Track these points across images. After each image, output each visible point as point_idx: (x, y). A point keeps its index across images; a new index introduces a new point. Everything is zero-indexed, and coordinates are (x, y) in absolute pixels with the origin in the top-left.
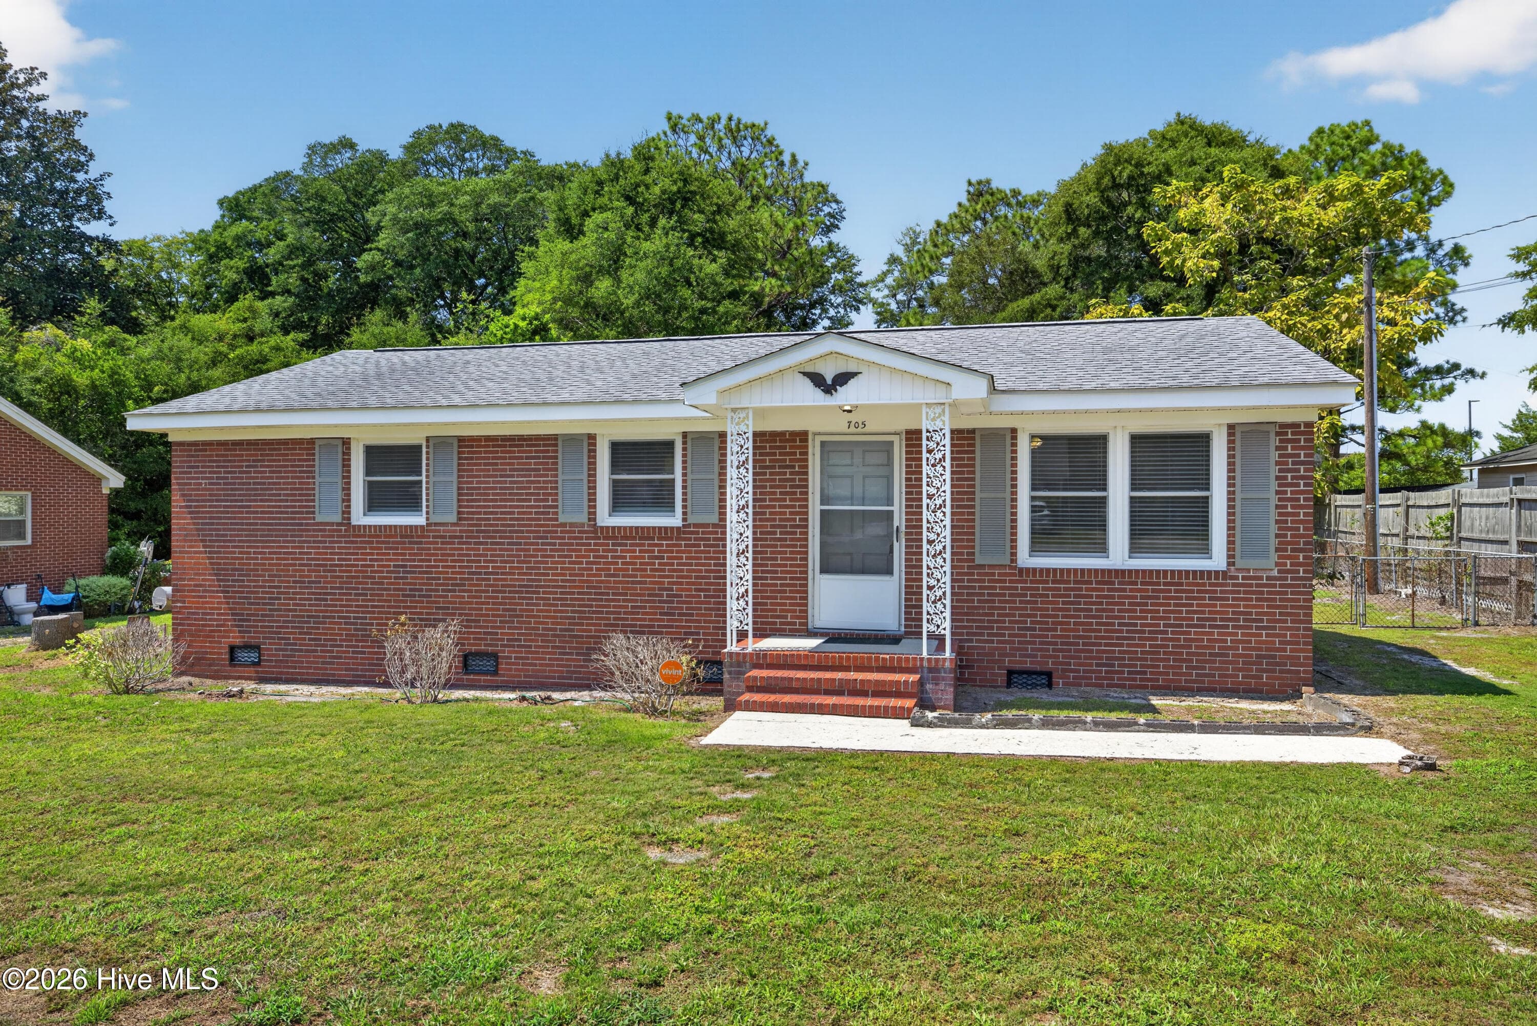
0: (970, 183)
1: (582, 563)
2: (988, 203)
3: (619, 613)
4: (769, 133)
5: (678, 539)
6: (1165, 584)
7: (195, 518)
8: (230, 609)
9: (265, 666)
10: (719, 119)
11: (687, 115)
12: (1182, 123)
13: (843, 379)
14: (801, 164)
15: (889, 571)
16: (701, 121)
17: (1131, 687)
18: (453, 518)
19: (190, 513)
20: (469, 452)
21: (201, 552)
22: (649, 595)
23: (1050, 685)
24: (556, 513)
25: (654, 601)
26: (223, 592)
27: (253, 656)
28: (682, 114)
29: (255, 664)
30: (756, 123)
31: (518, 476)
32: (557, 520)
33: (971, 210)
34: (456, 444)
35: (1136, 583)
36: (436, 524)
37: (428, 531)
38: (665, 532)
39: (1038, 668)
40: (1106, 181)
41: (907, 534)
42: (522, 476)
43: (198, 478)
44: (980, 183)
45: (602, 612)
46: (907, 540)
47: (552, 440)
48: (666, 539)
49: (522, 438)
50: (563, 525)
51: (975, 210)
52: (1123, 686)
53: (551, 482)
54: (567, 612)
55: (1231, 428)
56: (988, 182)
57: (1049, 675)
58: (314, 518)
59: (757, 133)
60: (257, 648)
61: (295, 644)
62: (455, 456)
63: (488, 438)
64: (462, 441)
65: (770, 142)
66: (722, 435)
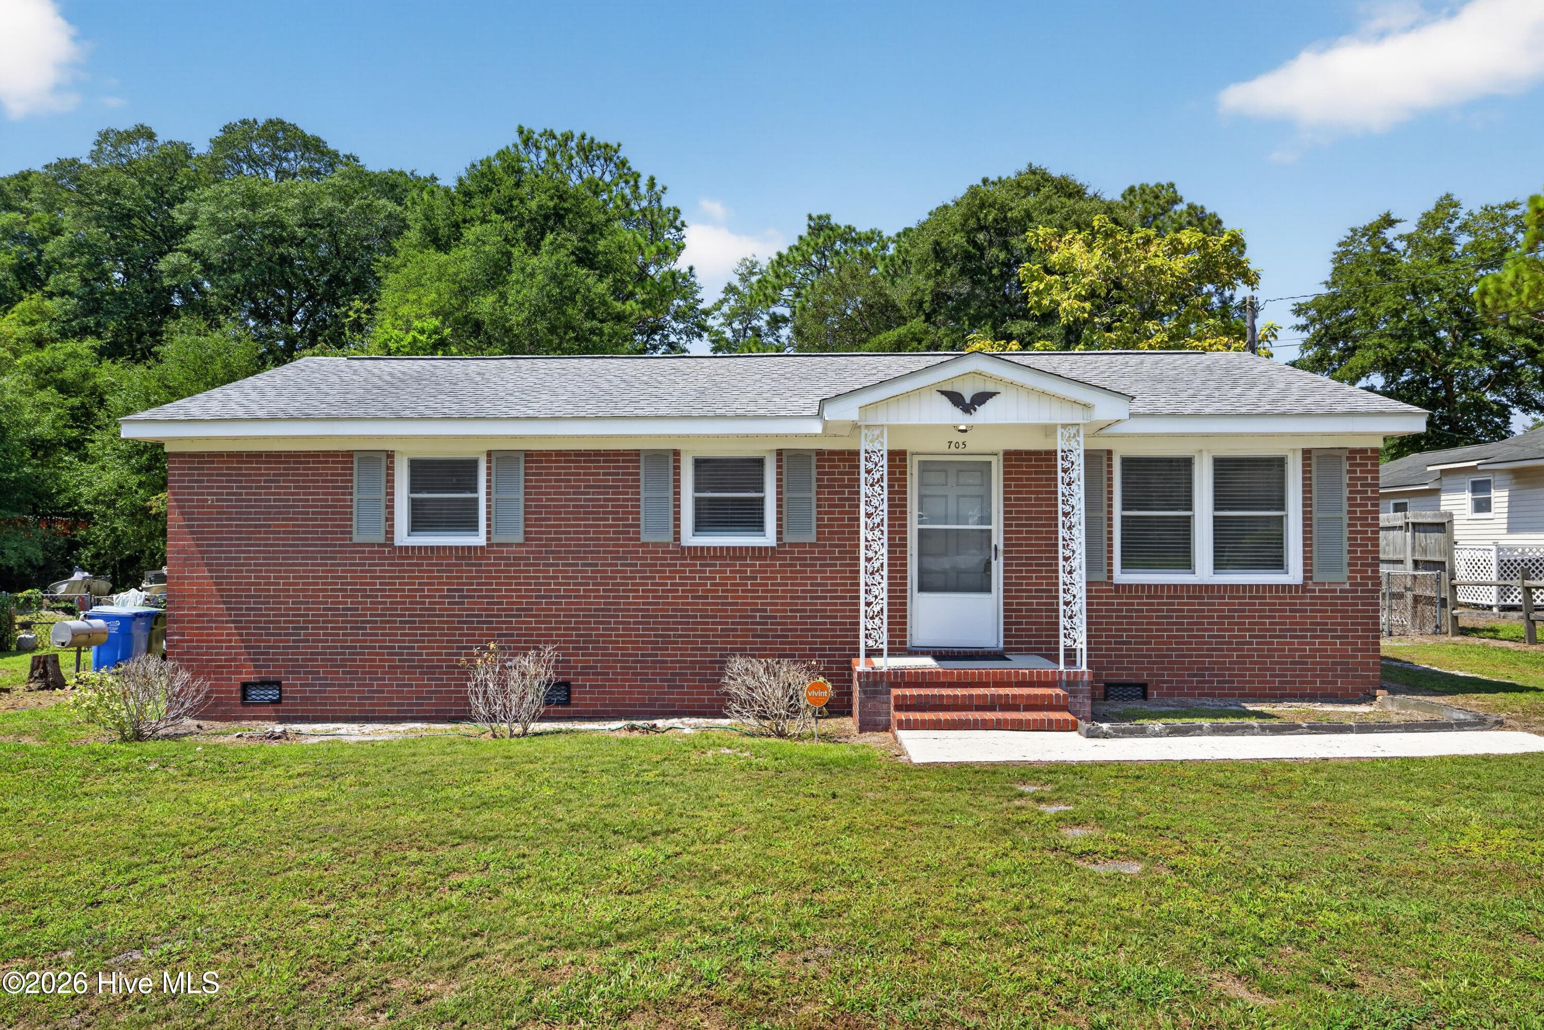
0: (810, 218)
1: (666, 584)
2: (830, 237)
3: (708, 636)
4: (622, 154)
5: (772, 558)
6: (1251, 598)
7: (198, 539)
8: (243, 641)
9: (287, 704)
10: (573, 136)
11: (538, 130)
12: (1034, 173)
13: (982, 398)
14: (658, 188)
15: (988, 590)
16: (555, 138)
17: (1220, 695)
18: (520, 539)
19: (192, 533)
20: (537, 468)
21: (205, 578)
22: (741, 617)
23: (1145, 696)
24: (638, 532)
25: (747, 623)
26: (233, 622)
27: (272, 694)
28: (534, 129)
29: (273, 702)
30: (610, 143)
31: (594, 493)
32: (638, 539)
33: (812, 243)
34: (522, 459)
35: (1224, 598)
36: (498, 545)
37: (488, 552)
38: (758, 552)
39: (1134, 680)
40: (972, 223)
41: (1005, 552)
42: (599, 493)
43: (203, 494)
44: (820, 217)
45: (689, 636)
46: (1005, 559)
47: (633, 456)
48: (759, 559)
49: (597, 453)
50: (645, 545)
51: (817, 244)
52: (1213, 695)
53: (632, 500)
54: (649, 636)
55: (1307, 454)
56: (828, 217)
57: (1144, 687)
58: (351, 539)
59: (608, 153)
60: (278, 684)
61: (326, 679)
62: (522, 472)
63: (559, 453)
64: (529, 455)
65: (624, 163)
66: (819, 453)
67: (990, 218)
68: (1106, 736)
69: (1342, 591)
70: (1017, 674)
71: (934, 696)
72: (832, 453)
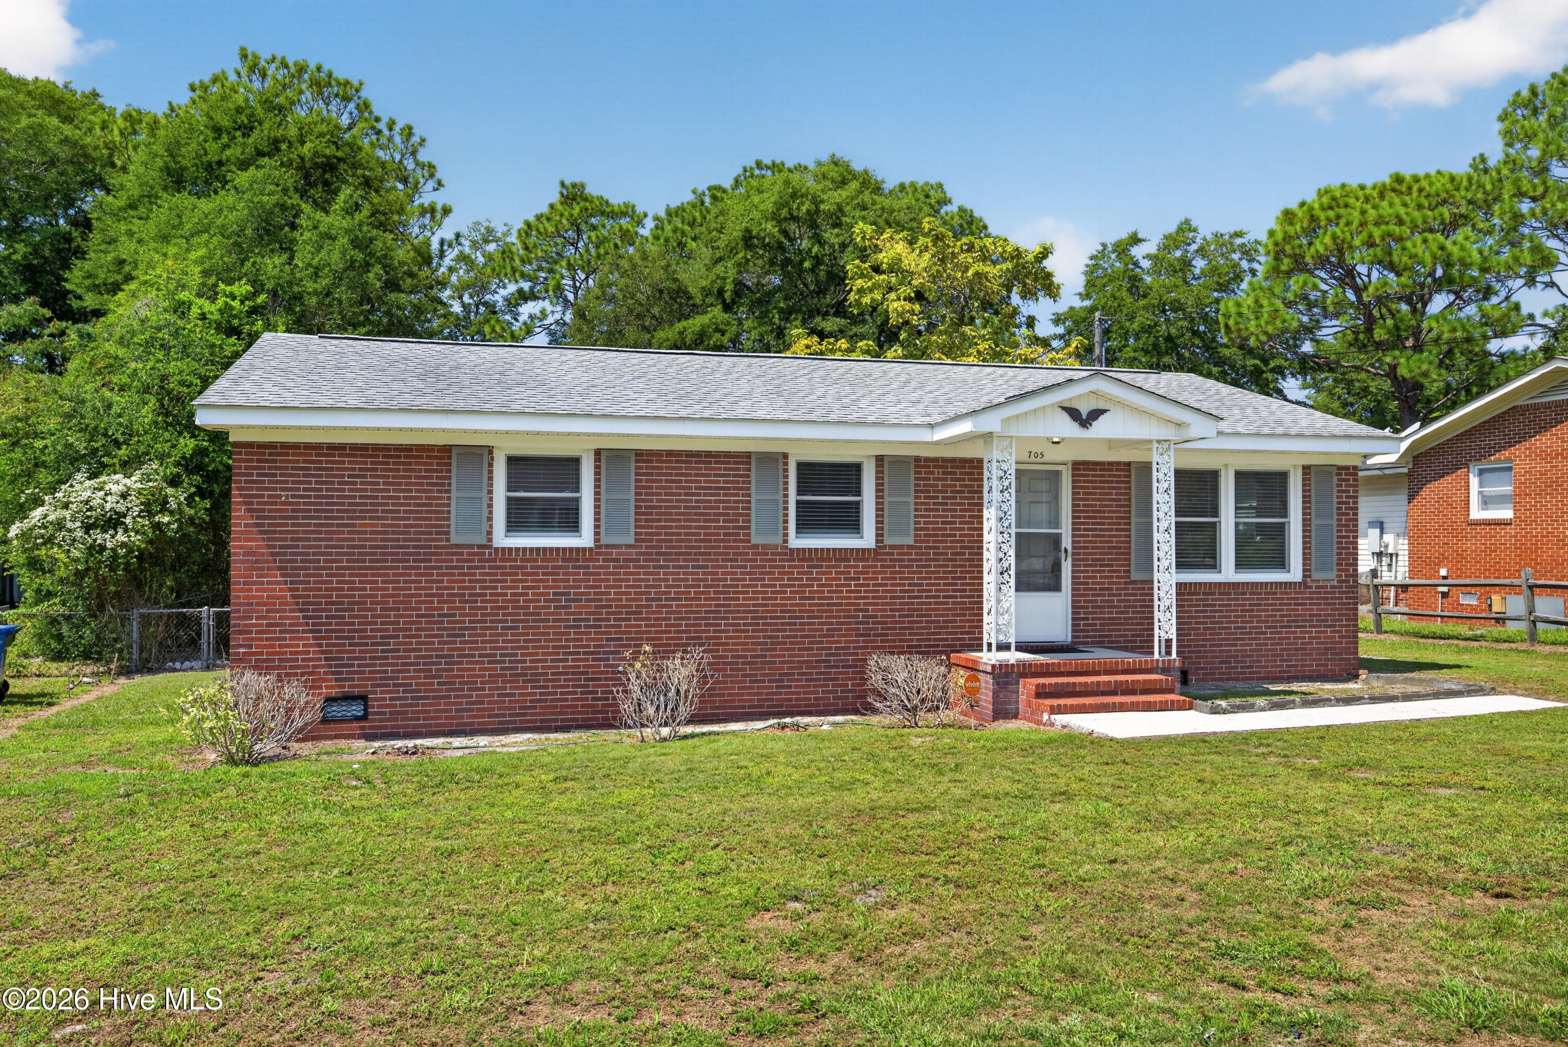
0: (563, 184)
1: (775, 586)
2: (587, 209)
3: (814, 636)
4: (364, 94)
5: (874, 560)
6: (1266, 593)
7: (269, 540)
8: (323, 652)
9: (374, 721)
10: (307, 67)
11: (267, 55)
13: (1096, 414)
14: (415, 139)
15: (1057, 588)
16: (286, 66)
17: (1244, 679)
18: (631, 540)
19: (261, 532)
20: (647, 468)
21: (278, 583)
22: (845, 617)
23: (1186, 682)
24: (749, 535)
25: (850, 623)
26: (311, 631)
27: (357, 709)
28: (261, 54)
29: (357, 719)
30: (350, 80)
31: (705, 495)
32: (749, 541)
33: (566, 214)
34: (633, 458)
35: (1246, 594)
36: (607, 546)
37: (597, 554)
38: (861, 553)
41: (1073, 554)
42: (711, 495)
43: (275, 489)
44: (574, 186)
45: (796, 637)
46: (1073, 560)
47: (746, 457)
48: (862, 560)
49: (709, 454)
50: (756, 546)
51: (572, 216)
52: (1237, 679)
53: (742, 502)
54: (759, 637)
55: (1306, 469)
56: (583, 186)
57: (1184, 673)
58: (448, 540)
59: (348, 92)
60: (364, 698)
61: (419, 691)
62: (633, 471)
63: (670, 453)
64: (640, 454)
66: (917, 459)
67: (804, 209)
68: (1225, 712)
69: (1332, 587)
70: (1123, 662)
71: (1068, 684)
72: (928, 459)
